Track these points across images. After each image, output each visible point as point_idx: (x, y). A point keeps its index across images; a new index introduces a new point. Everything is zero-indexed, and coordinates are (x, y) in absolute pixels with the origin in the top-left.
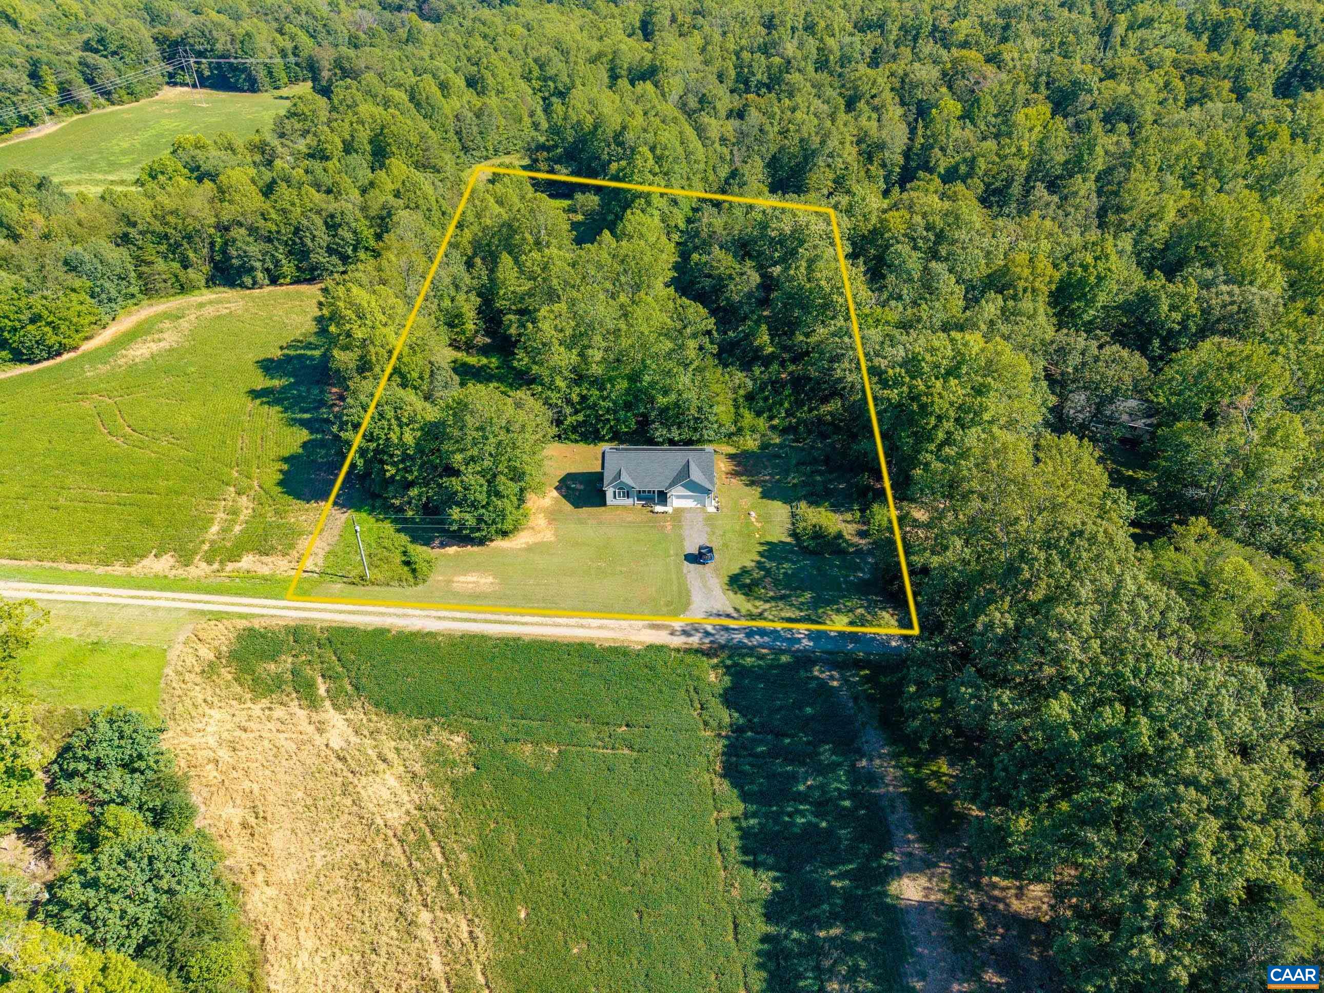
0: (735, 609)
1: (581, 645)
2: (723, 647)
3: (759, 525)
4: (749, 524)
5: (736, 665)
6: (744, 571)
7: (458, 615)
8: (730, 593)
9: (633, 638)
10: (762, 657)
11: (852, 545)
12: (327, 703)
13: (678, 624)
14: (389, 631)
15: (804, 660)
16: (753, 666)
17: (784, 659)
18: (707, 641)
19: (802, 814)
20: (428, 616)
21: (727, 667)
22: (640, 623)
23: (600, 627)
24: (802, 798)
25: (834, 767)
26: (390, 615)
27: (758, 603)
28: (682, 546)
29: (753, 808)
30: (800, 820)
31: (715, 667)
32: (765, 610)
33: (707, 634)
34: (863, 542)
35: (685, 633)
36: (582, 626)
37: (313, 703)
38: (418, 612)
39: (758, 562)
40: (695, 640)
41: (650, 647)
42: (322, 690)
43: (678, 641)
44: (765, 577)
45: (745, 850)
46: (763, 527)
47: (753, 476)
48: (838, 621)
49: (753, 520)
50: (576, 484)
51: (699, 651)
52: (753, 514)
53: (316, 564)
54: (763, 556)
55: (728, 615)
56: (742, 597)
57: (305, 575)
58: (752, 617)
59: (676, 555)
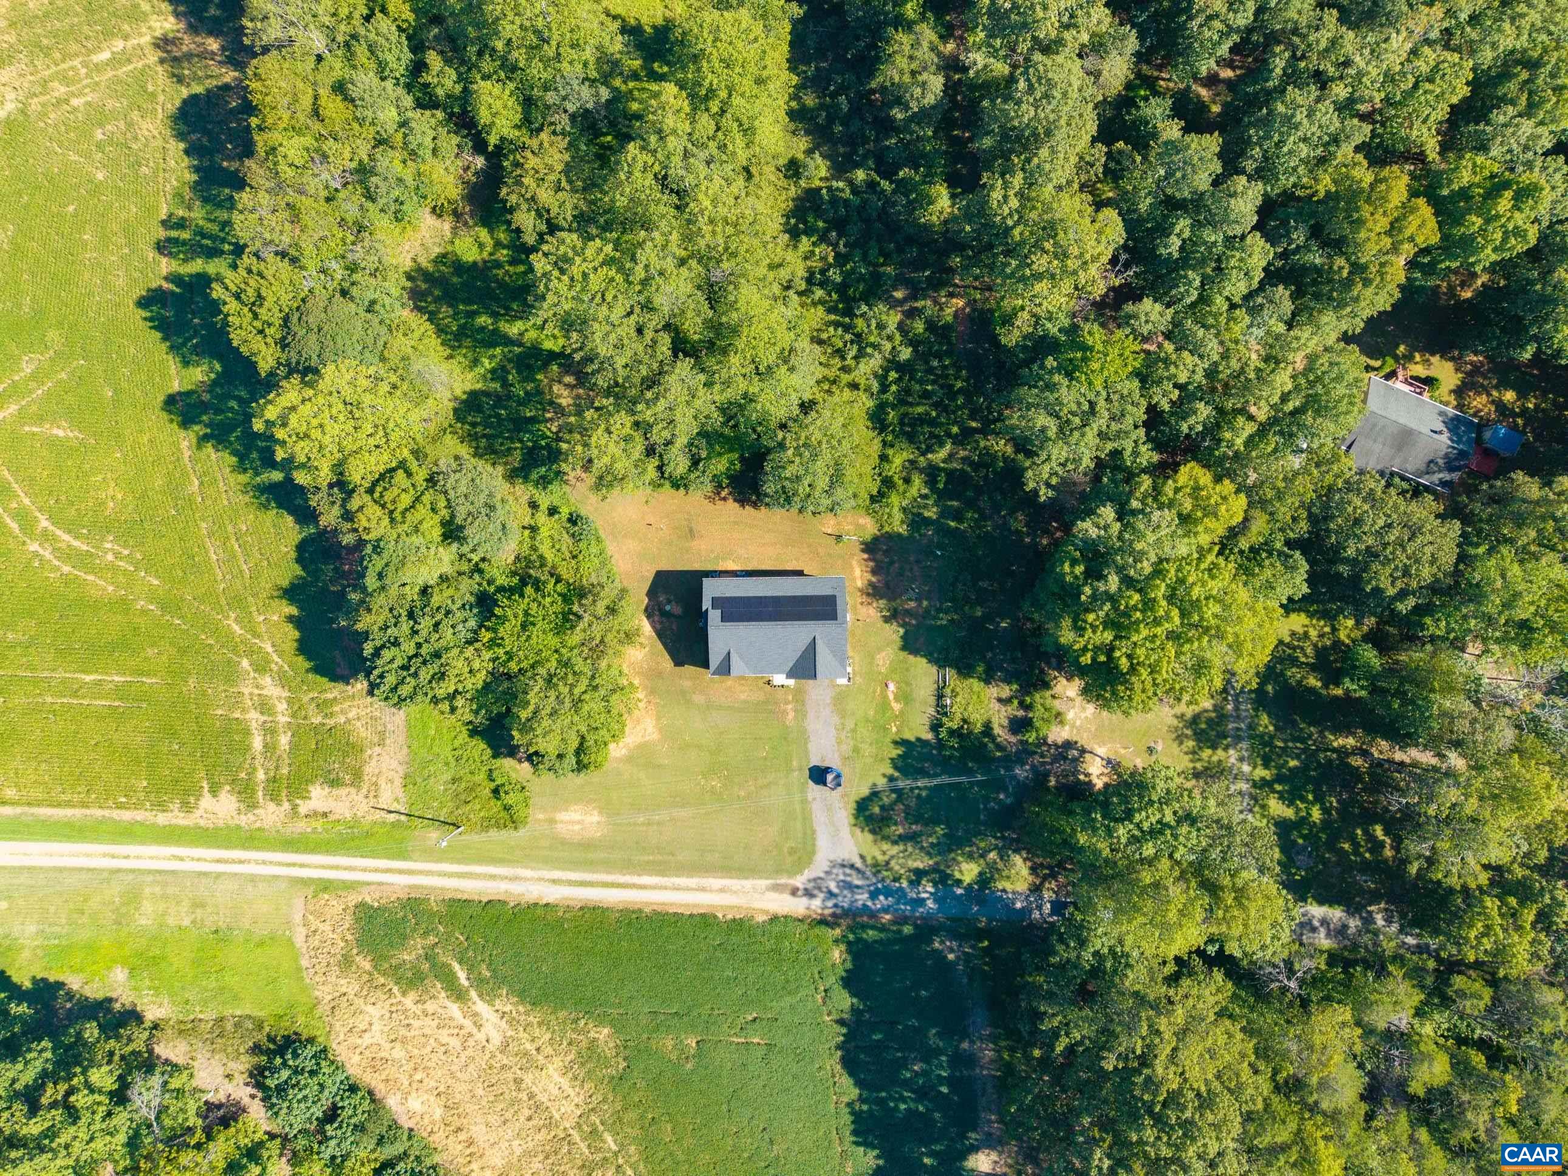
0: (862, 857)
1: (703, 915)
2: (847, 913)
3: (896, 707)
4: (885, 705)
5: (859, 940)
6: (875, 794)
7: (571, 876)
8: (858, 831)
9: (757, 905)
10: (883, 929)
11: (999, 747)
12: (473, 994)
13: (799, 881)
14: (504, 903)
15: (927, 929)
16: (876, 941)
17: (907, 930)
18: (830, 904)
19: (903, 1100)
20: (540, 879)
21: (849, 943)
22: (764, 883)
23: (722, 890)
24: (906, 1084)
25: (938, 1052)
26: (500, 878)
27: (886, 846)
28: (806, 752)
29: (865, 1094)
30: (903, 1107)
31: (836, 941)
32: (892, 857)
33: (831, 894)
34: (1013, 739)
35: (809, 894)
36: (703, 889)
37: (458, 995)
38: (527, 873)
39: (891, 779)
40: (816, 906)
41: (774, 919)
42: (462, 975)
43: (799, 906)
44: (895, 802)
45: (855, 1133)
46: (902, 712)
47: (894, 600)
48: (968, 871)
49: (891, 697)
50: (669, 602)
51: (823, 922)
52: (892, 687)
53: (397, 800)
54: (896, 768)
55: (852, 866)
56: (869, 837)
57: (392, 817)
58: (877, 868)
59: (800, 769)
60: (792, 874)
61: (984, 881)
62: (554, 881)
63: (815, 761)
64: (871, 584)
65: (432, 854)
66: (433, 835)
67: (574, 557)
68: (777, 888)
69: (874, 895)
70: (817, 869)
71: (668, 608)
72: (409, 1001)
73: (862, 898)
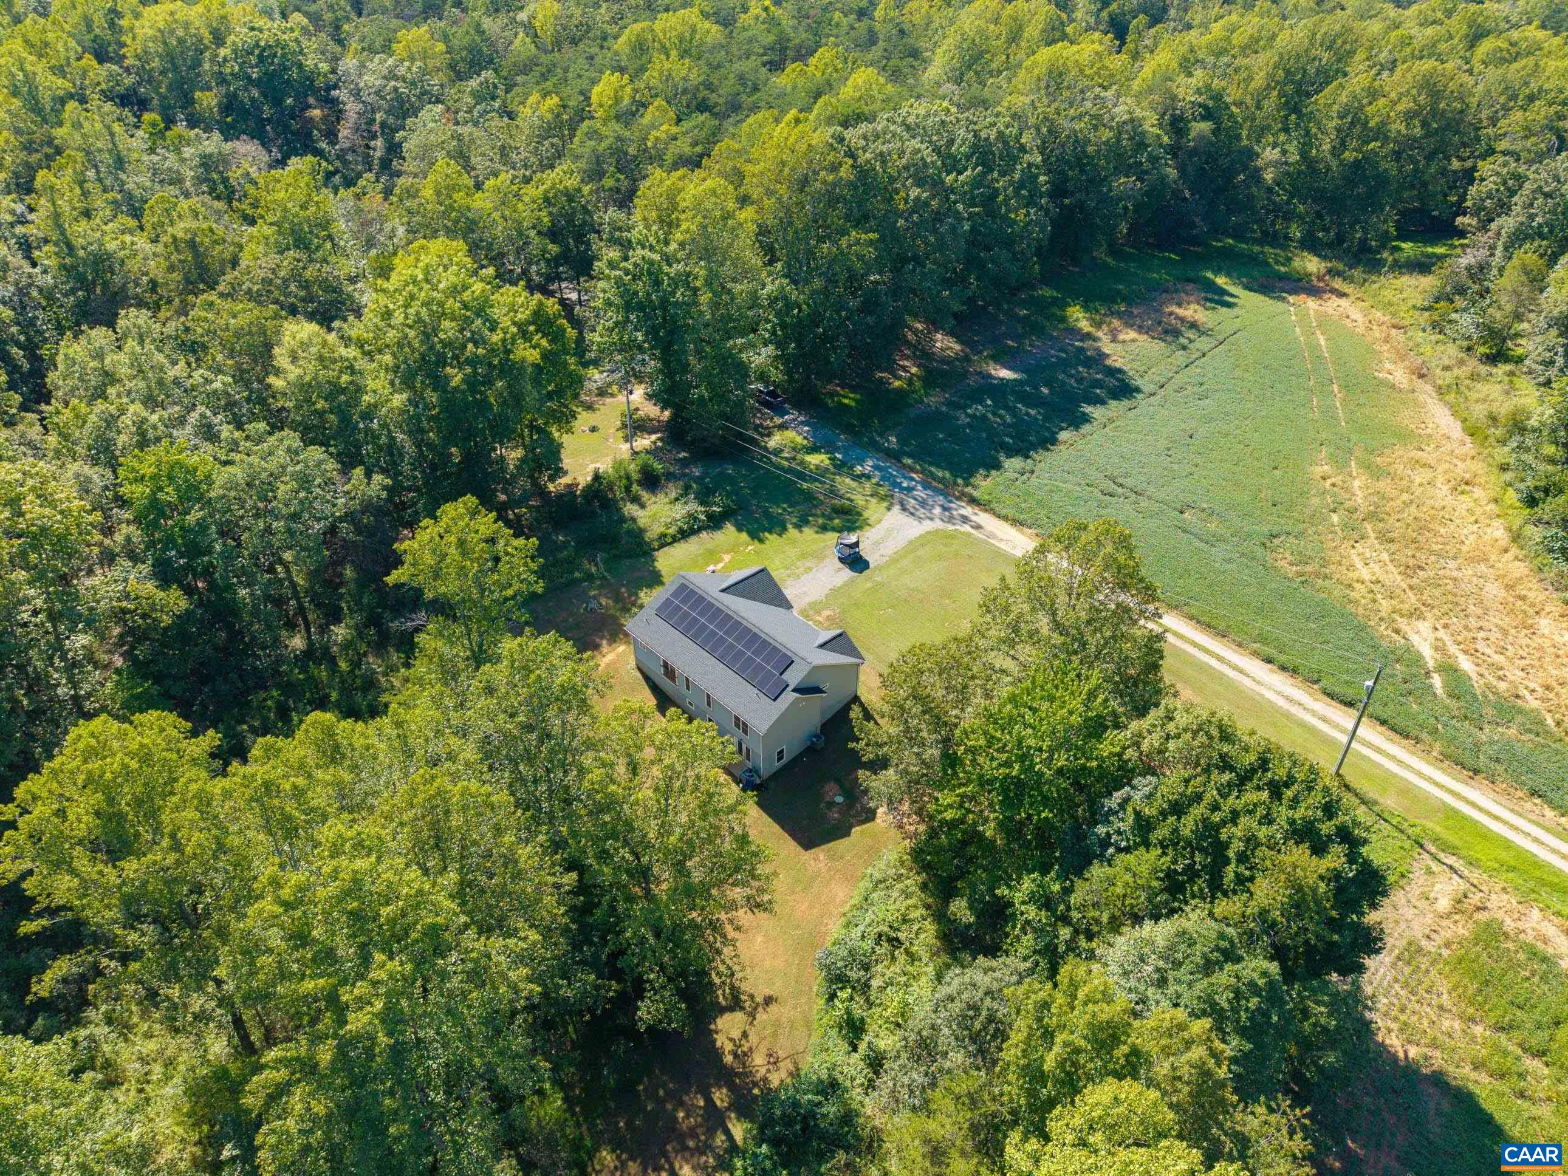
0: (889, 509)
2: (946, 494)
3: (727, 557)
4: (734, 564)
5: (956, 477)
6: (825, 528)
7: (1213, 662)
8: (871, 521)
10: (927, 472)
12: (1430, 663)
13: (967, 528)
15: (892, 454)
16: (943, 469)
18: (954, 505)
20: (1258, 683)
21: (967, 480)
22: (1002, 545)
26: (1314, 713)
27: (860, 503)
28: (846, 584)
29: (1056, 428)
31: (976, 487)
32: (864, 495)
33: (945, 508)
35: (965, 519)
37: (1450, 670)
38: (1270, 695)
39: (798, 527)
40: (968, 511)
41: (1016, 524)
42: (1437, 681)
43: (983, 518)
44: (815, 515)
46: (727, 552)
47: (613, 616)
48: (816, 460)
49: (720, 566)
50: (831, 804)
51: (973, 501)
52: (712, 567)
53: (1429, 872)
54: (785, 529)
55: (904, 509)
56: (866, 514)
57: (1451, 860)
58: (883, 498)
59: (869, 579)
60: (969, 535)
61: (813, 449)
62: (1241, 671)
63: (847, 573)
64: (613, 640)
65: (1406, 790)
66: (1389, 802)
67: (895, 942)
68: (992, 536)
69: (910, 489)
70: (938, 524)
71: (839, 799)
72: (1533, 703)
73: (920, 493)
